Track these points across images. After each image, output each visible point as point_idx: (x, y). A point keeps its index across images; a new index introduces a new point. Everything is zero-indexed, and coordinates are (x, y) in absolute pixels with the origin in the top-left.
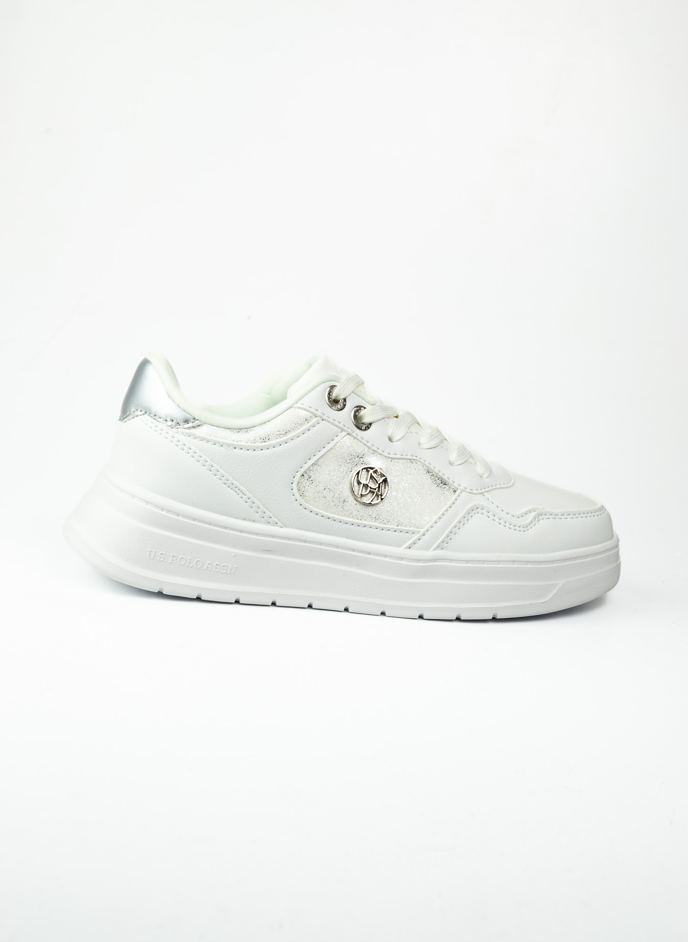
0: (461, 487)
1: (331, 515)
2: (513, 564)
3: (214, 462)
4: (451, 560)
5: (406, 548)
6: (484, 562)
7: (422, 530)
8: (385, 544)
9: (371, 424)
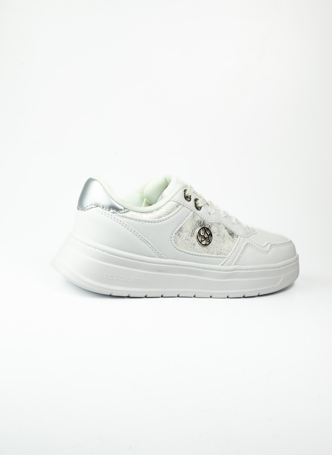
0: (240, 235)
1: (189, 252)
2: (265, 269)
3: (135, 229)
4: (241, 270)
5: (221, 265)
6: (254, 269)
7: (227, 256)
8: (212, 264)
9: (201, 207)
